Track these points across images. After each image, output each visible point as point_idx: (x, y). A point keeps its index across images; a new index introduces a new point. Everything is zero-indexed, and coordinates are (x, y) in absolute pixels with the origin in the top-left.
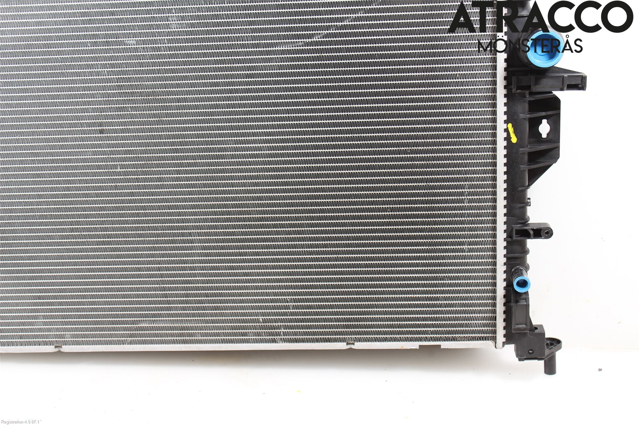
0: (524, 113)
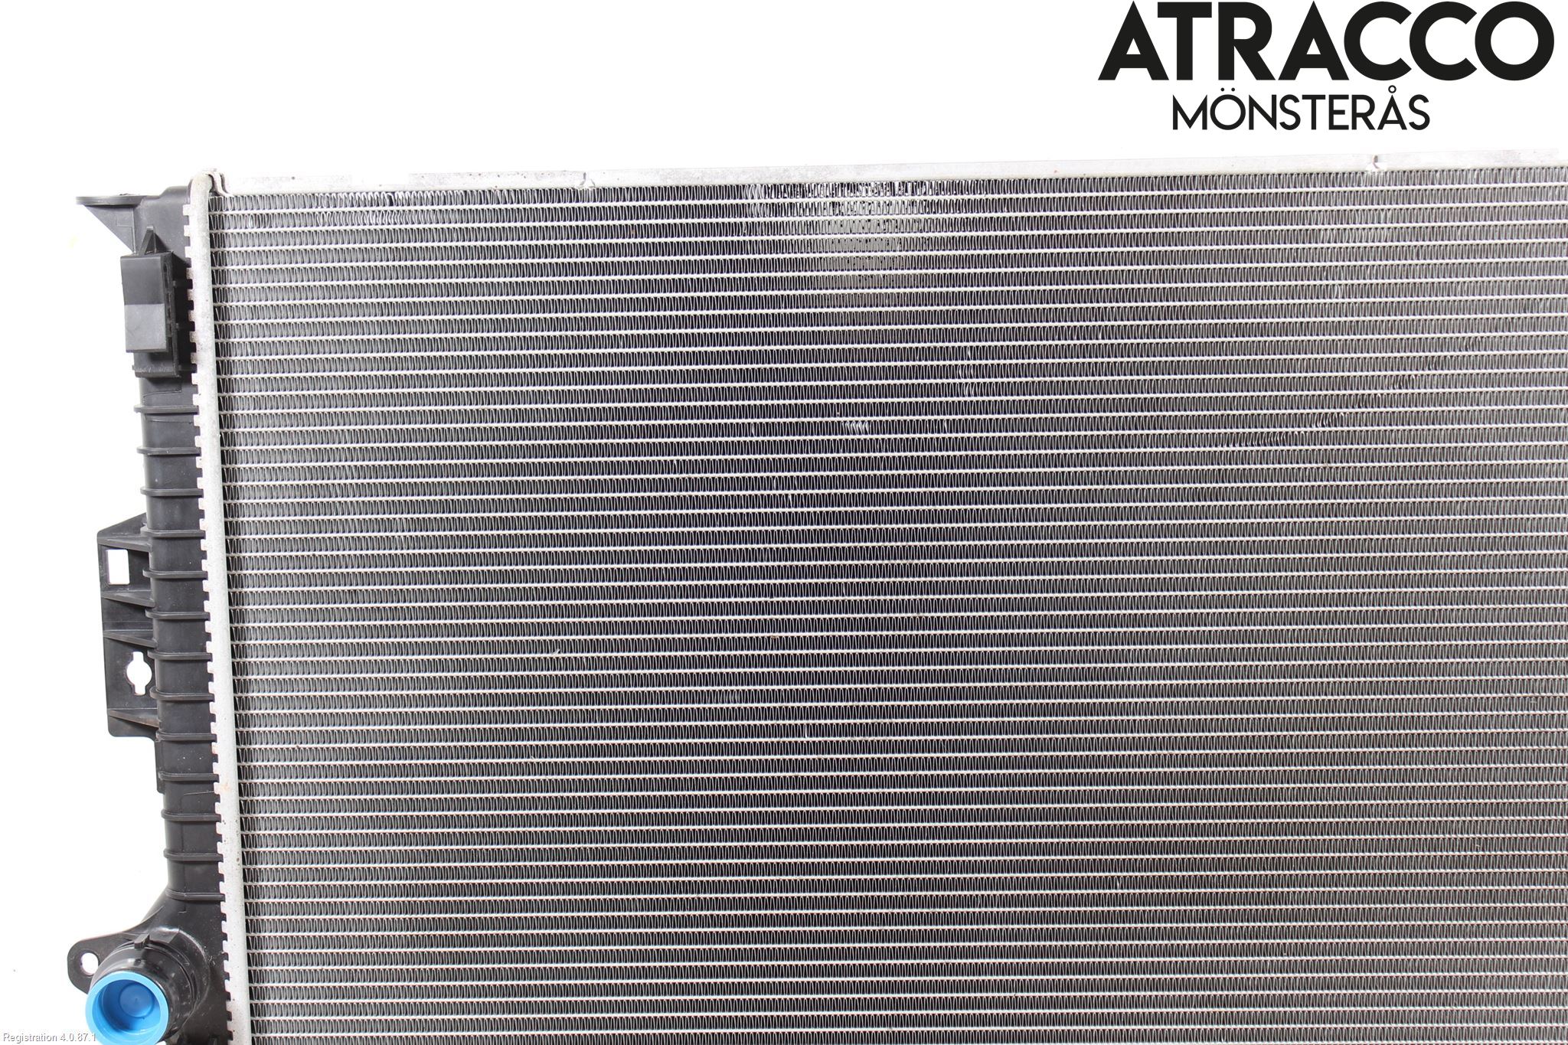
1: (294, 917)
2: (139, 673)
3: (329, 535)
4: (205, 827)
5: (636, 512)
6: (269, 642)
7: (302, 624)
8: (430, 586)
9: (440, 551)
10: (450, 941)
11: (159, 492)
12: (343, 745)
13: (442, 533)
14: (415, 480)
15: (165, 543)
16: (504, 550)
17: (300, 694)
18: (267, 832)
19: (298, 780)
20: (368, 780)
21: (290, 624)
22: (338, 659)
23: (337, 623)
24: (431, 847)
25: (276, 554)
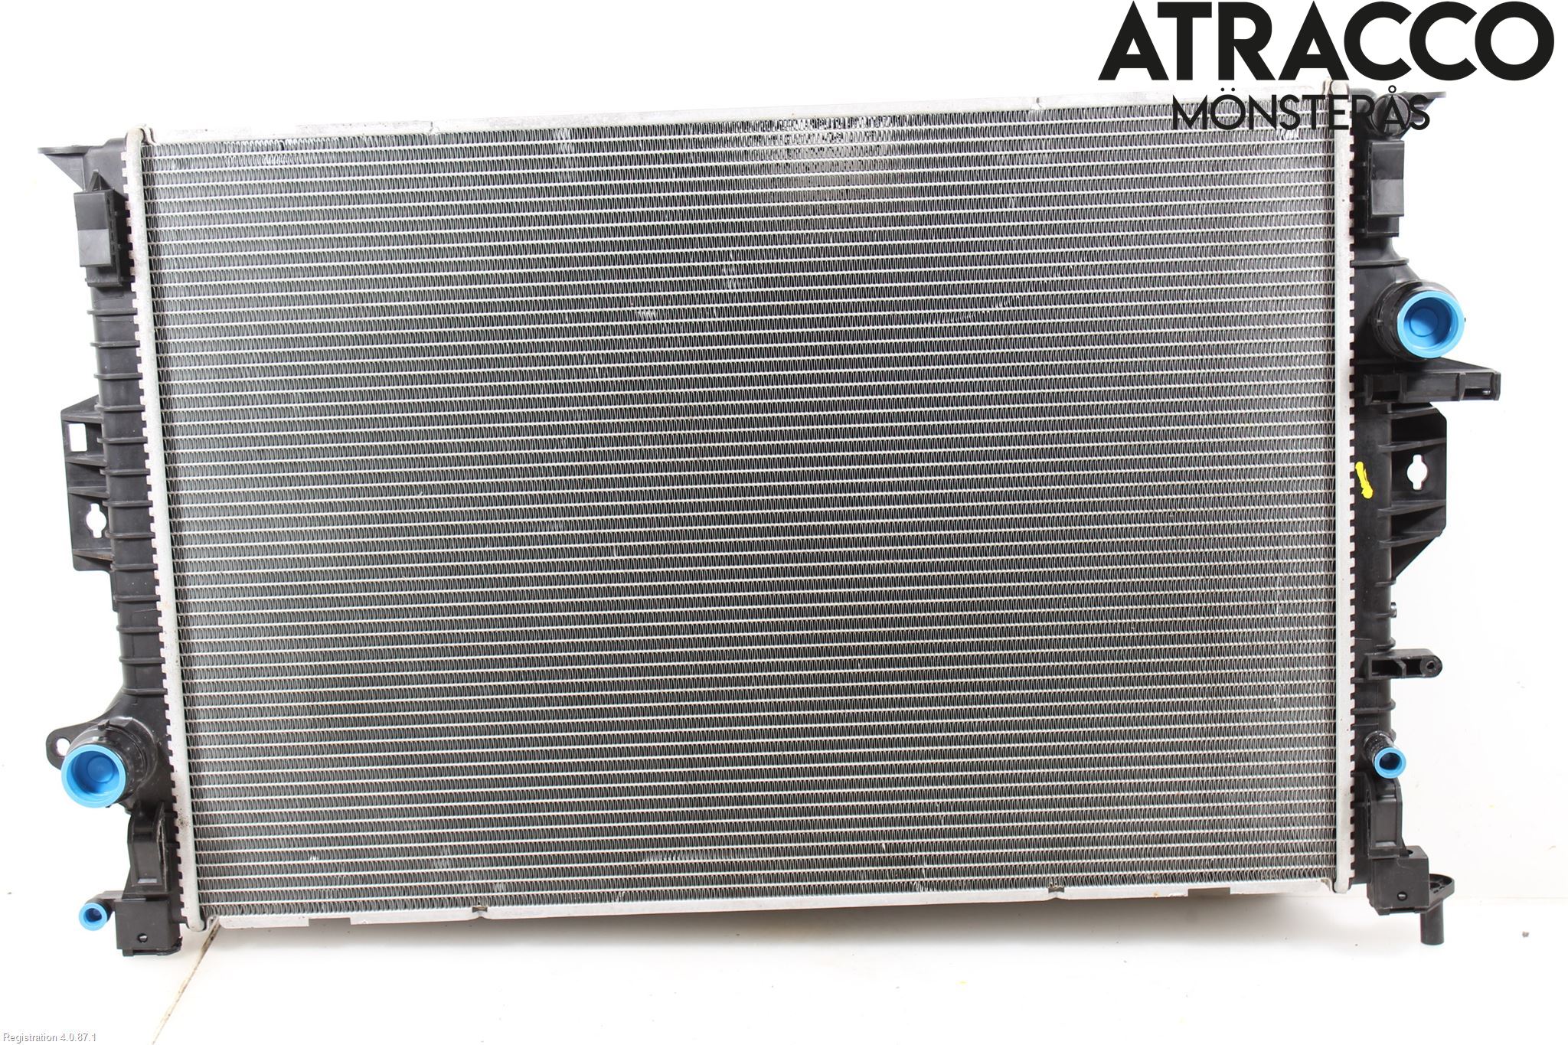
0: (1384, 443)
1: (222, 707)
2: (96, 520)
3: (241, 407)
4: (151, 637)
5: (479, 384)
6: (197, 492)
7: (222, 477)
8: (321, 445)
9: (328, 418)
10: (344, 722)
11: (108, 376)
12: (256, 571)
13: (329, 404)
14: (307, 363)
15: (114, 415)
16: (378, 416)
17: (222, 532)
18: (199, 641)
19: (223, 599)
20: (276, 597)
21: (213, 477)
22: (251, 503)
23: (250, 476)
24: (327, 649)
25: (201, 423)
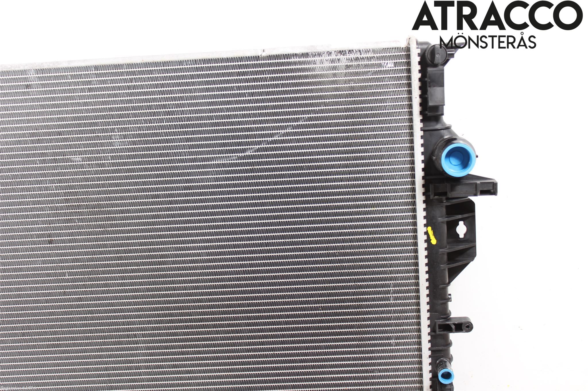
0: (442, 217)
